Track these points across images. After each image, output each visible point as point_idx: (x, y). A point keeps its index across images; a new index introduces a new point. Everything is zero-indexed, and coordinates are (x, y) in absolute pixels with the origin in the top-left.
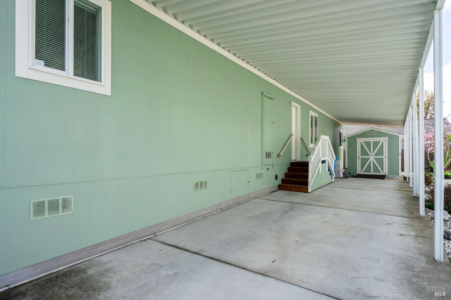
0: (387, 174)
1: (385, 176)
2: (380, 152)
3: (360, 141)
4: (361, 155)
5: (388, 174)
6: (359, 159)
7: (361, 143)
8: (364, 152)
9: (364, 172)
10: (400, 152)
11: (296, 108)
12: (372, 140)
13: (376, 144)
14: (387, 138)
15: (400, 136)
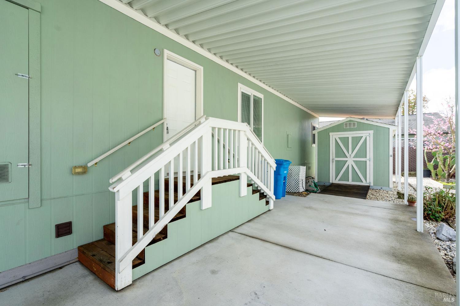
0: (372, 184)
1: (369, 186)
2: (363, 152)
3: (334, 137)
4: (336, 157)
5: (374, 185)
6: (333, 162)
7: (335, 139)
8: (340, 153)
9: (339, 180)
10: (391, 153)
11: (196, 71)
12: (350, 135)
13: (356, 140)
14: (372, 132)
15: (392, 128)
